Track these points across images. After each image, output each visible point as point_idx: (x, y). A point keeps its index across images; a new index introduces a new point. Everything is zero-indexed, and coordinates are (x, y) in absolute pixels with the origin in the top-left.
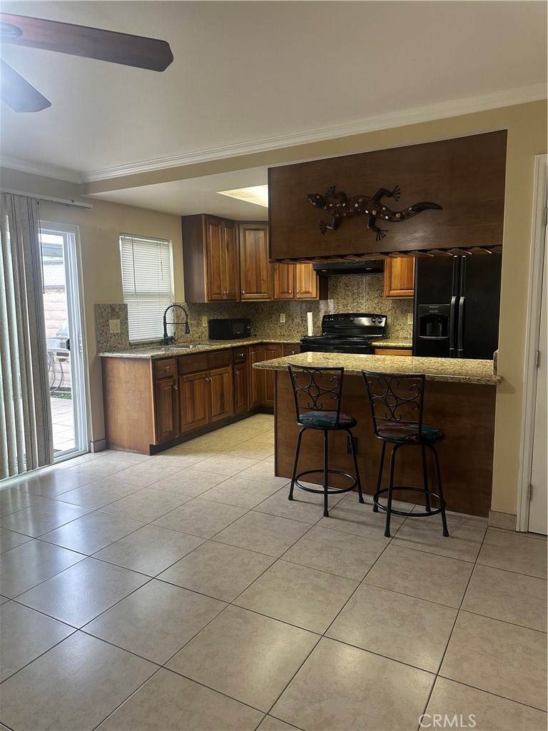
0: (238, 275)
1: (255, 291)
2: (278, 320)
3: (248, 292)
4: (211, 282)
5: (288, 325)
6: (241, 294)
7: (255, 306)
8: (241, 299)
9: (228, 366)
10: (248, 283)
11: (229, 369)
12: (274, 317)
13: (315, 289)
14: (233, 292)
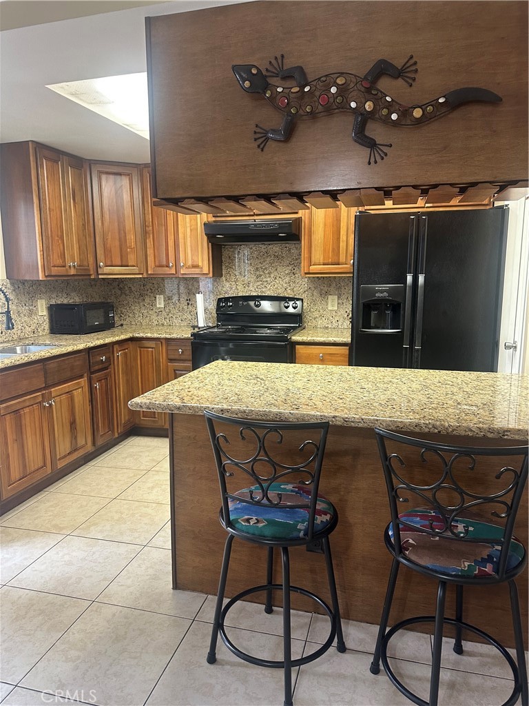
0: (93, 239)
1: (119, 263)
2: (153, 304)
3: (109, 263)
4: (48, 247)
5: (167, 310)
6: (97, 266)
7: (119, 285)
8: (98, 274)
9: (81, 377)
10: (107, 251)
11: (83, 381)
12: (147, 300)
13: (206, 262)
14: (85, 263)
